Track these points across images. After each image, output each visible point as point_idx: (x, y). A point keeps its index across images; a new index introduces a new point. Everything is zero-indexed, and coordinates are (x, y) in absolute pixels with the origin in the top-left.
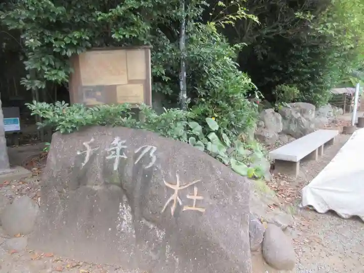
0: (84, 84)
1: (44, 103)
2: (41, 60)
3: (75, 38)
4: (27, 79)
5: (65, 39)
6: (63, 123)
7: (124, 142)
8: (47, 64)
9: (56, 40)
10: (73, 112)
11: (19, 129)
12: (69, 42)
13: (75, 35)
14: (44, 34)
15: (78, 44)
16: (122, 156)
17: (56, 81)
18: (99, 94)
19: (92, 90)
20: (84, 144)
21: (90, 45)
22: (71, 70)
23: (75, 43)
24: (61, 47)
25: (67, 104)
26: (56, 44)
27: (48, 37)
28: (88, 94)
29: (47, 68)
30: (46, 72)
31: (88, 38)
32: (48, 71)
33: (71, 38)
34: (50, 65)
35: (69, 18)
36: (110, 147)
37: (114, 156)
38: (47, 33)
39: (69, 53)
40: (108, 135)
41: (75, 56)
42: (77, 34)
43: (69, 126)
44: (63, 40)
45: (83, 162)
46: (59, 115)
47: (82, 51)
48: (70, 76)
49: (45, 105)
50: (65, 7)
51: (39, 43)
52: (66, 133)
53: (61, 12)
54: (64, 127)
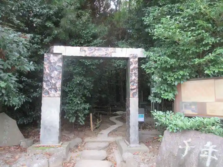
0: (183, 101)
1: (161, 112)
2: (160, 87)
3: (180, 75)
4: (152, 96)
5: (174, 76)
6: (171, 125)
7: (215, 146)
8: (163, 89)
9: (169, 76)
10: (177, 118)
11: (143, 120)
12: (177, 77)
13: (180, 73)
14: (163, 74)
15: (182, 78)
16: (213, 157)
17: (168, 99)
18: (193, 107)
19: (189, 104)
20: (184, 141)
21: (189, 78)
22: (176, 93)
23: (180, 77)
24: (171, 80)
25: (173, 113)
26: (169, 79)
27: (165, 75)
28: (186, 107)
29: (163, 91)
30: (162, 94)
31: (188, 74)
32: (164, 93)
33: (178, 75)
34: (165, 90)
35: (177, 64)
36: (203, 148)
37: (207, 156)
38: (165, 73)
39: (176, 83)
40: (202, 139)
41: (179, 84)
42: (181, 73)
43: (175, 128)
44: (173, 76)
45: (184, 154)
46: (169, 120)
47: (184, 82)
48: (175, 96)
49: (161, 113)
50: (175, 59)
51: (160, 79)
52: (173, 132)
53: (173, 62)
54: (171, 128)
